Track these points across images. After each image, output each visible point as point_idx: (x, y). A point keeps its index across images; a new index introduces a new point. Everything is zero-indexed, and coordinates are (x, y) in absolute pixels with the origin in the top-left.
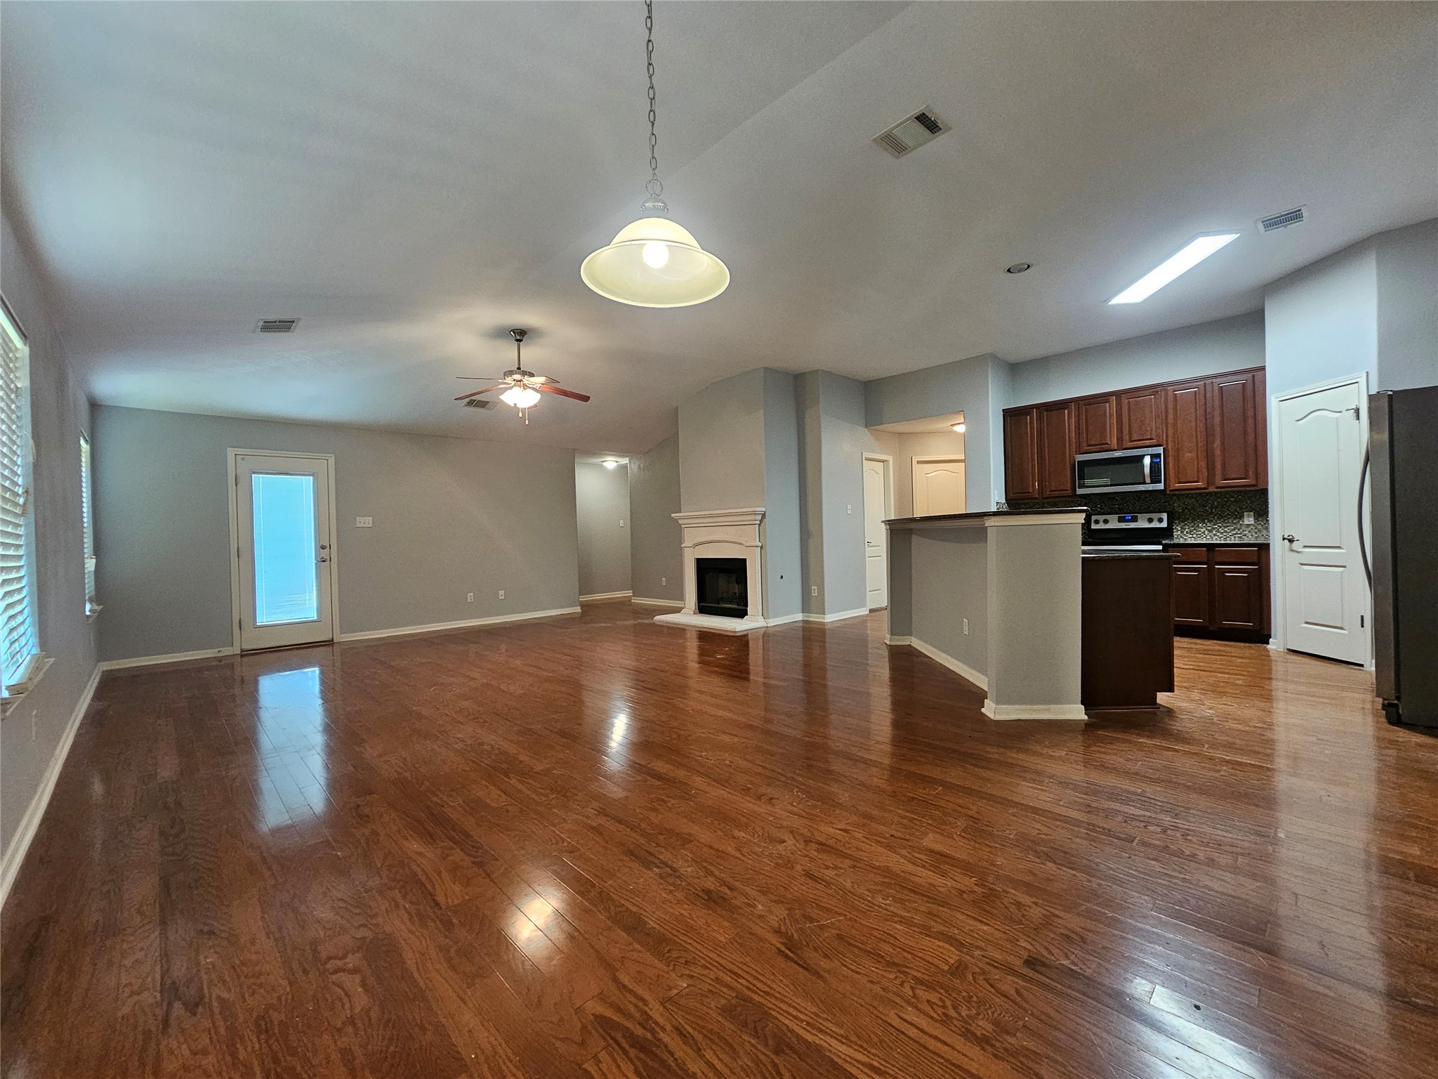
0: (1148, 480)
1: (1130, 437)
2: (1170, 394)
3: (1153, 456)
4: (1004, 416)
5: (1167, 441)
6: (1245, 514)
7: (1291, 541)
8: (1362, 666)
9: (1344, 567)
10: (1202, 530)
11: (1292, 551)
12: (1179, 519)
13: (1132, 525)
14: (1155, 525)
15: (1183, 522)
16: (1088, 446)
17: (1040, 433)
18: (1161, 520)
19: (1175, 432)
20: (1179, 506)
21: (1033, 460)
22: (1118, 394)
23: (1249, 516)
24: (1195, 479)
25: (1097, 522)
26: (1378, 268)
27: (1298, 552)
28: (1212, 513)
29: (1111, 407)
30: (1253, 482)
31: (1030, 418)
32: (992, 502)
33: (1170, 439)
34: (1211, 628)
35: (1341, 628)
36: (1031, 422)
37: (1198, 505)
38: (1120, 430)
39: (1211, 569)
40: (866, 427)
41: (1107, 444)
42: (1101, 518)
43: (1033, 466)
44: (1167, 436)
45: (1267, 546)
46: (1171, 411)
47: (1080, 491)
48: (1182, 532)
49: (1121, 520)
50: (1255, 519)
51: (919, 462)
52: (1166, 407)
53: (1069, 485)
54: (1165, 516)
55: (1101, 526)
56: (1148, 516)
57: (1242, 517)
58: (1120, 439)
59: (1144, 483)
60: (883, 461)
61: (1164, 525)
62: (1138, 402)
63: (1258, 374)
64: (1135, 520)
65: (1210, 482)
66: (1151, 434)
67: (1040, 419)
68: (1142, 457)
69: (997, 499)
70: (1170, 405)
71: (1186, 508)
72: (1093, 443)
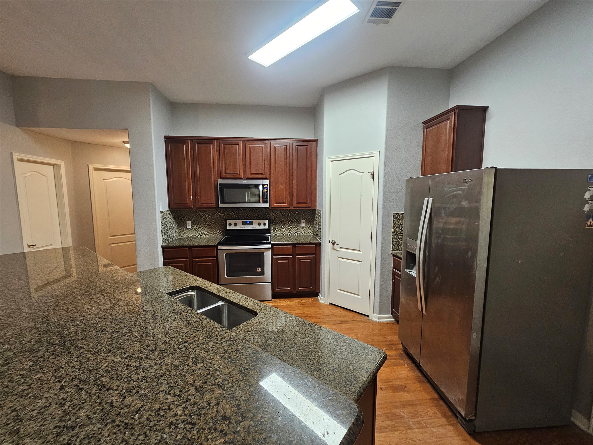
0: (261, 201)
1: (251, 171)
2: (272, 146)
3: (263, 185)
4: (165, 141)
5: (270, 176)
6: (302, 221)
7: (334, 244)
8: (368, 316)
9: (361, 262)
10: (283, 230)
11: (334, 249)
12: (273, 223)
13: (250, 227)
14: (262, 227)
15: (275, 225)
16: (226, 173)
17: (193, 160)
18: (265, 224)
19: (275, 171)
20: (273, 215)
21: (189, 179)
22: (244, 140)
23: (303, 222)
24: (284, 202)
25: (230, 225)
26: (389, 88)
27: (337, 250)
28: (288, 220)
29: (239, 148)
30: (310, 206)
31: (186, 146)
32: (157, 211)
33: (272, 175)
34: (294, 292)
35: (358, 295)
36: (186, 149)
37: (281, 215)
38: (245, 165)
39: (294, 257)
40: (17, 126)
41: (237, 174)
42: (233, 222)
43: (189, 184)
44: (270, 173)
45: (320, 244)
46: (272, 157)
47: (221, 205)
48: (274, 231)
49: (244, 224)
50: (306, 224)
51: (95, 169)
52: (270, 153)
53: (214, 199)
54: (267, 221)
55: (233, 227)
56: (258, 221)
57: (300, 223)
58: (245, 172)
59: (259, 202)
60: (53, 165)
61: (266, 227)
62: (254, 148)
63: (313, 143)
64: (251, 223)
65: (291, 203)
66: (262, 171)
67: (193, 148)
68: (258, 185)
69: (161, 209)
70: (272, 154)
71: (276, 217)
72: (228, 172)
